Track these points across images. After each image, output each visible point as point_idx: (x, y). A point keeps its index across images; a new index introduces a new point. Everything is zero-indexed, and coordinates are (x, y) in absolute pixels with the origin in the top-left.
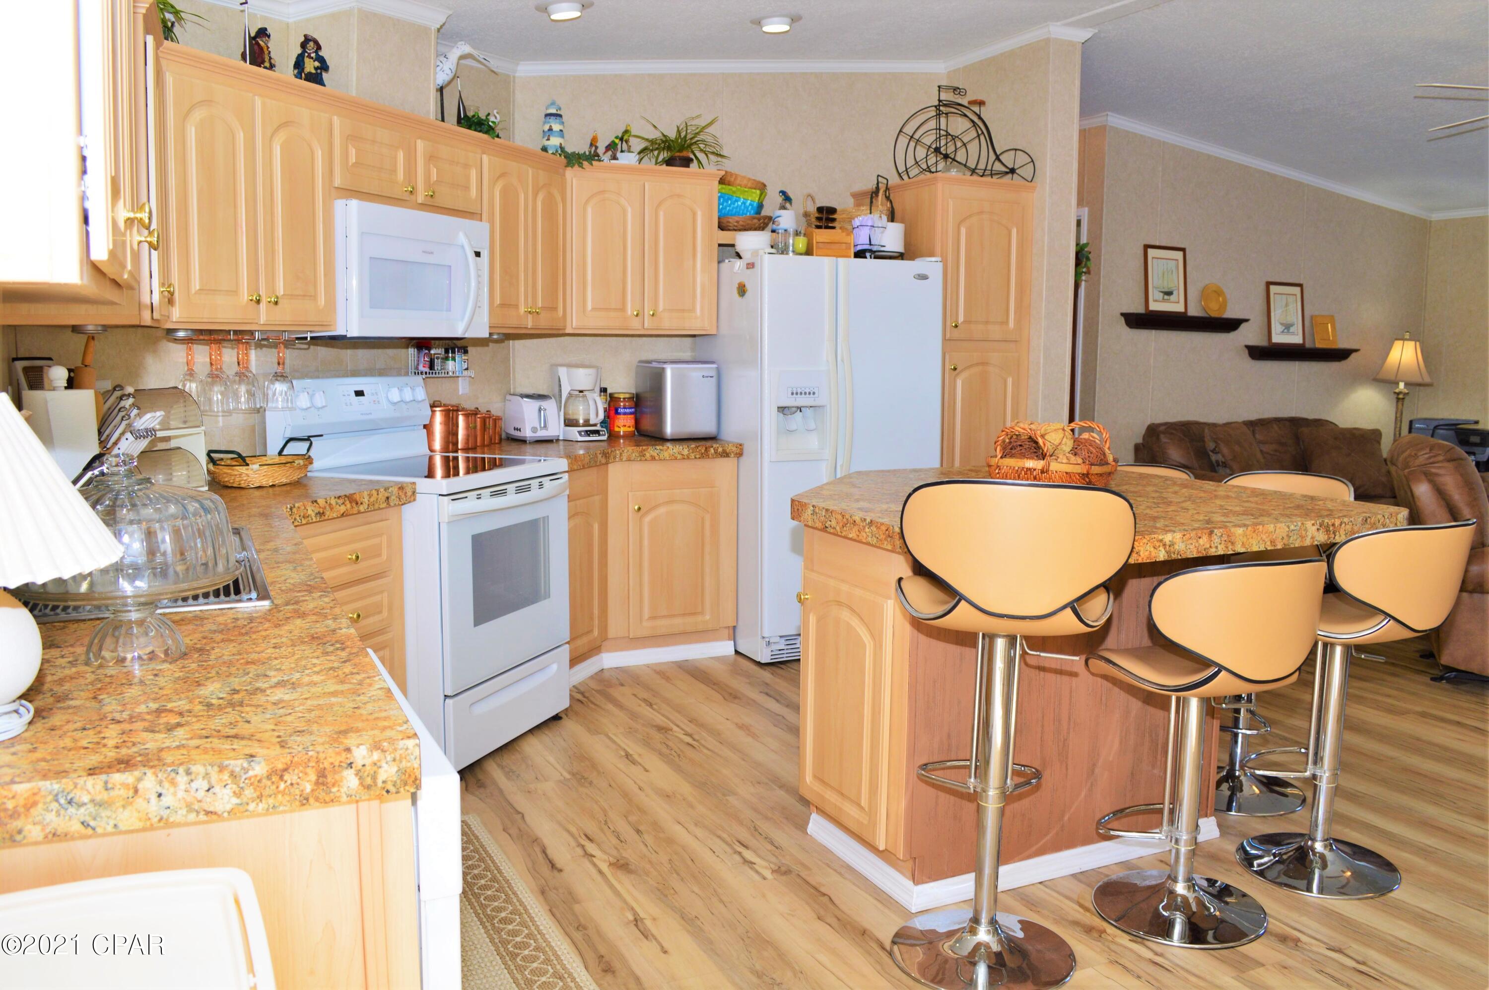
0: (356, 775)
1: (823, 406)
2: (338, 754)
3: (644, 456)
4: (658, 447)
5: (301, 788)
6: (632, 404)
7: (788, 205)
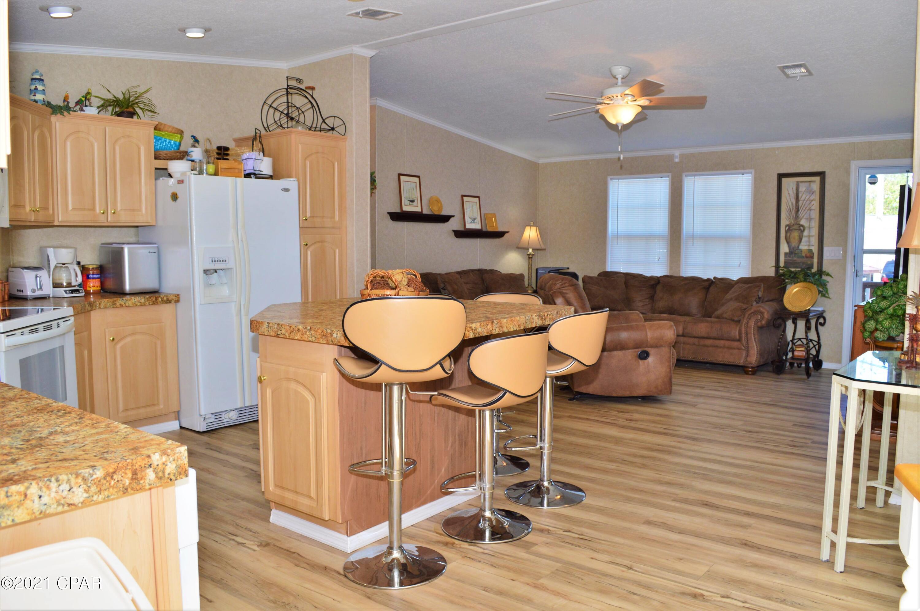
0: (154, 471)
1: (231, 269)
2: (143, 459)
3: (115, 304)
4: (124, 299)
5: (123, 483)
6: (98, 272)
7: (197, 145)
